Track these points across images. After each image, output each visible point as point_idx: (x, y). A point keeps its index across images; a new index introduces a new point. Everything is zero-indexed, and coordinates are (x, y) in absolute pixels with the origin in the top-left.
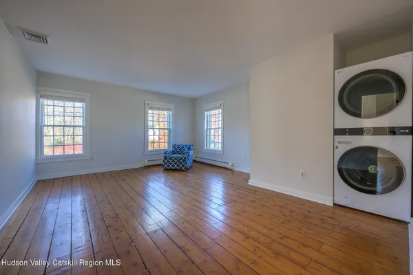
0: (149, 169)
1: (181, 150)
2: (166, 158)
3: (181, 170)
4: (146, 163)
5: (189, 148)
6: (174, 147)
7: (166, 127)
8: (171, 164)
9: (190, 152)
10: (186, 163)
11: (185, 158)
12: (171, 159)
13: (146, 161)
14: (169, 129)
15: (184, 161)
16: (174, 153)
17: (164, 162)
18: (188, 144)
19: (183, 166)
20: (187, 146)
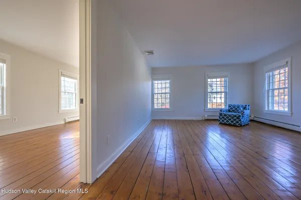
0: (208, 122)
1: (236, 109)
2: (221, 114)
3: (234, 126)
4: (206, 117)
5: (245, 108)
6: (229, 106)
7: (223, 90)
8: (225, 119)
9: (245, 111)
10: (240, 120)
11: (240, 116)
12: (225, 115)
13: (206, 116)
14: (225, 93)
15: (238, 118)
16: (229, 111)
17: (220, 117)
18: (244, 105)
19: (237, 122)
20: (242, 106)
